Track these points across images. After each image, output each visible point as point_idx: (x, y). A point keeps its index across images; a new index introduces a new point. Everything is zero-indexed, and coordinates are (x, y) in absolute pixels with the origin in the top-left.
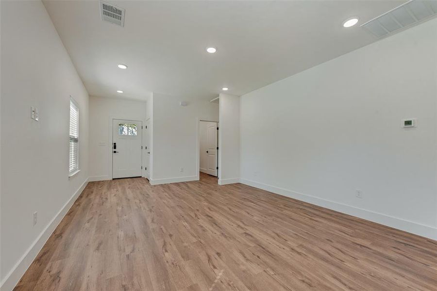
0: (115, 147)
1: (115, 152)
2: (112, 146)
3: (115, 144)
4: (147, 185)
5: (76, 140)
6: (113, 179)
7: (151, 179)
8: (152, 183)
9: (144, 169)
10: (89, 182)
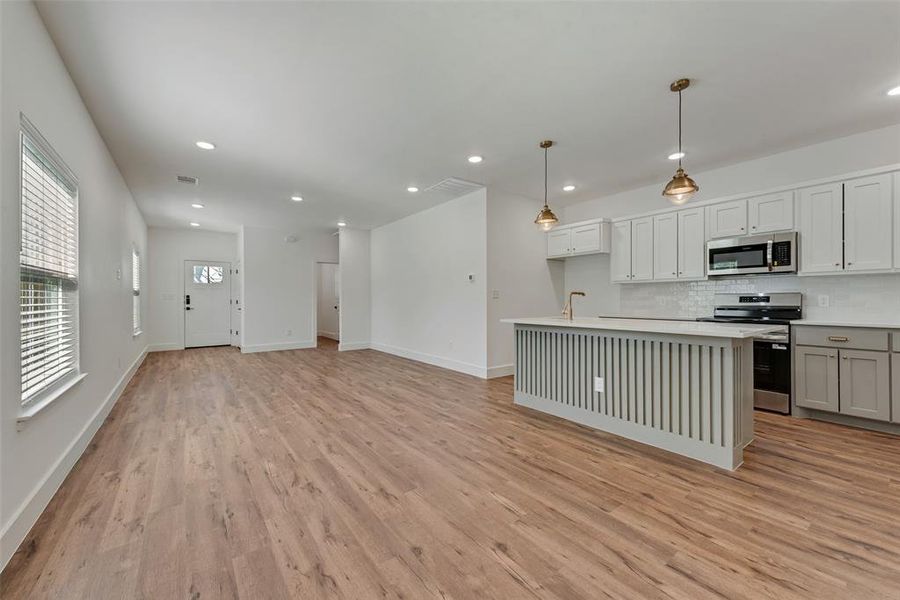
0: (188, 302)
1: (188, 309)
2: (183, 300)
3: (188, 296)
4: (237, 354)
5: (137, 293)
6: (186, 348)
7: (243, 346)
8: (243, 351)
9: (234, 332)
10: (149, 353)
